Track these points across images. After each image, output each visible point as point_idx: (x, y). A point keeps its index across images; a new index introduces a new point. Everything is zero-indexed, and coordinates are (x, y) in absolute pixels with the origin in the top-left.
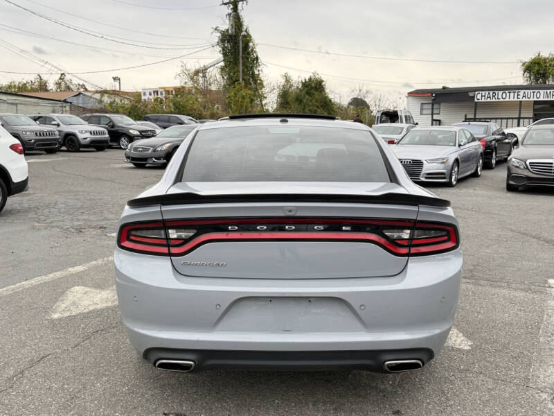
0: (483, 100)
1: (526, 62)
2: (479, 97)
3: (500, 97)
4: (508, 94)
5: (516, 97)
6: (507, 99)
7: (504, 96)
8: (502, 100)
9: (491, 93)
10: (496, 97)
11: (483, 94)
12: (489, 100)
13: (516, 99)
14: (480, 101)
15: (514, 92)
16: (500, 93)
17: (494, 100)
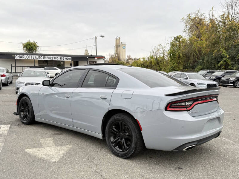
0: (19, 58)
1: (24, 44)
2: (17, 57)
3: (26, 57)
4: (29, 57)
5: (32, 58)
6: (29, 59)
7: (28, 57)
8: (27, 59)
9: (22, 55)
10: (24, 57)
11: (19, 56)
12: (21, 58)
13: (32, 59)
14: (17, 59)
15: (32, 56)
16: (26, 56)
17: (23, 59)
